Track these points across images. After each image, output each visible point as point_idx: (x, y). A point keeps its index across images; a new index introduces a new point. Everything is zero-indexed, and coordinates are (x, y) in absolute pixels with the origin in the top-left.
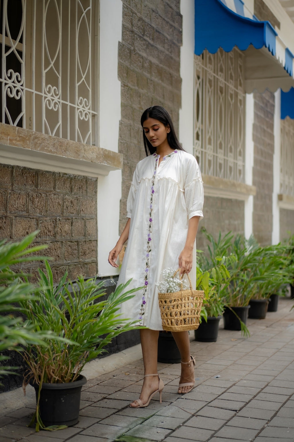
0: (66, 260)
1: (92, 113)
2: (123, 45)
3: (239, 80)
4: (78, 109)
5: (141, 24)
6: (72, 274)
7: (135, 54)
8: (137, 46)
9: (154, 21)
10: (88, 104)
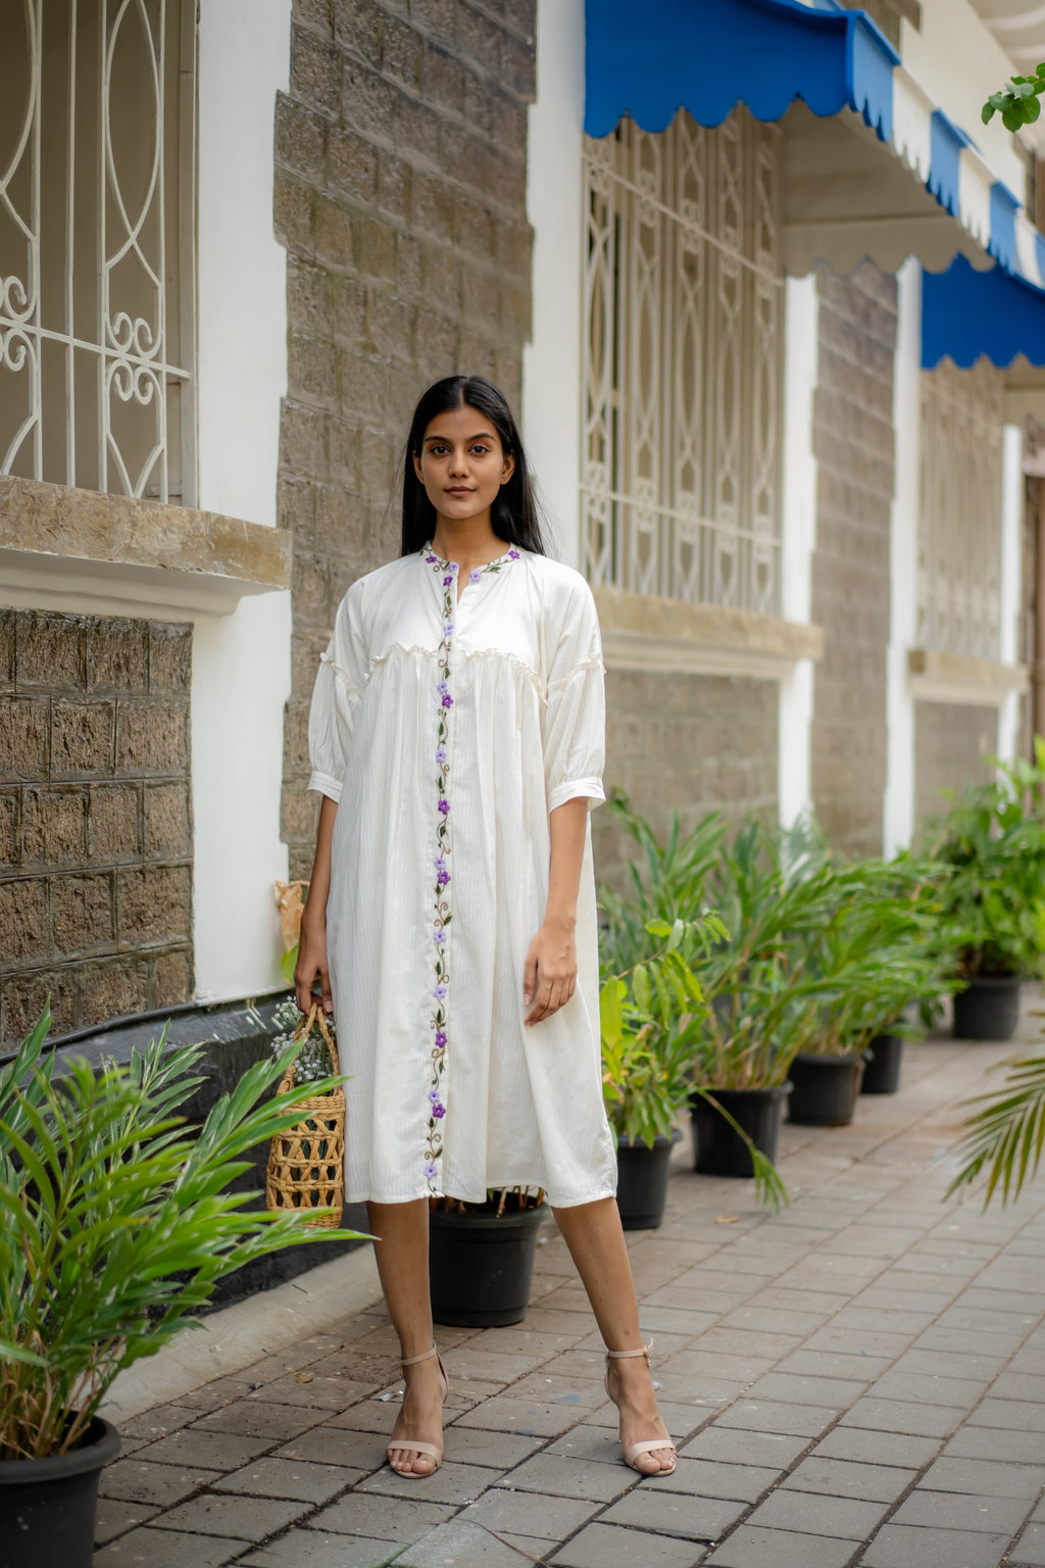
0: (62, 948)
1: (168, 374)
2: (297, 106)
3: (758, 227)
4: (110, 359)
5: (369, 23)
6: (87, 1003)
7: (343, 140)
8: (351, 109)
9: (422, 10)
10: (150, 340)
